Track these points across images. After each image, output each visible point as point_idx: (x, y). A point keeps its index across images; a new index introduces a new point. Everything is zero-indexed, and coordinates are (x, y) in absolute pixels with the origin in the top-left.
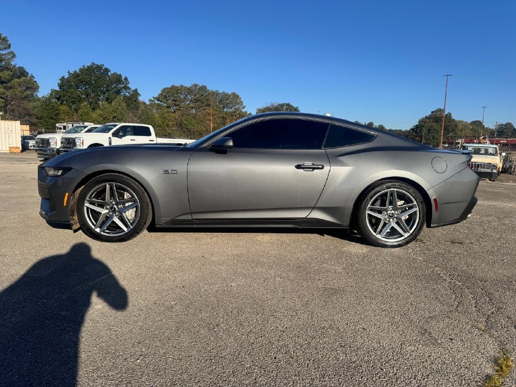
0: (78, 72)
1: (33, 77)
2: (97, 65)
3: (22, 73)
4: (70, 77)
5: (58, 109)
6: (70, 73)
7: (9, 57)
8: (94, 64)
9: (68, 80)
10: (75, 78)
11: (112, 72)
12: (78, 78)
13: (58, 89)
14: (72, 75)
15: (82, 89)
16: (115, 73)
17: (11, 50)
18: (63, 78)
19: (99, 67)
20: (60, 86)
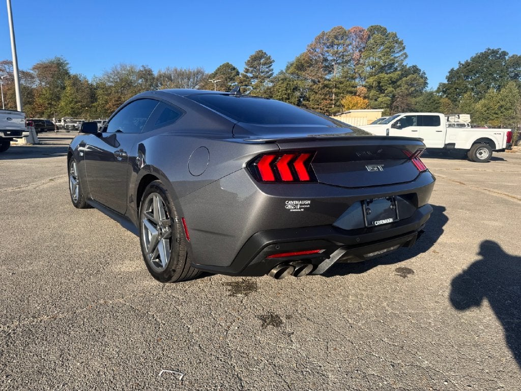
0: (469, 61)
1: (425, 73)
2: (493, 50)
3: (415, 70)
4: (460, 67)
5: (438, 102)
6: (461, 64)
7: (402, 58)
8: (489, 49)
9: (457, 72)
10: (466, 67)
11: (511, 55)
12: (468, 68)
13: (446, 82)
14: (463, 65)
15: (471, 78)
16: (514, 55)
17: (405, 51)
18: (452, 70)
19: (494, 52)
20: (449, 79)
